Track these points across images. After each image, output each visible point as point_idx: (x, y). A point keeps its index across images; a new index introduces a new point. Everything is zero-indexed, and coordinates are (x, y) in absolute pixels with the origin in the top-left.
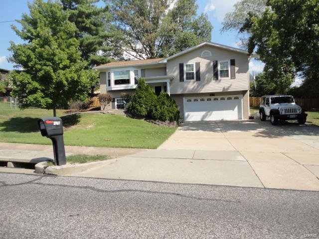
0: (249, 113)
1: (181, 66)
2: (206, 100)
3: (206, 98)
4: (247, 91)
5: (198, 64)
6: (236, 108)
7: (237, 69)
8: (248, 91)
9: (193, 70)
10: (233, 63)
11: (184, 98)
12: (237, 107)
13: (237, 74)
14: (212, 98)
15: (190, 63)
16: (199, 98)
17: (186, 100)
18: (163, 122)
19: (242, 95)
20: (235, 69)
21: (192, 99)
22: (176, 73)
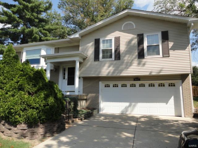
0: (193, 108)
1: (97, 42)
2: (128, 85)
3: (128, 83)
4: (187, 75)
5: (117, 40)
6: (172, 100)
7: (171, 44)
8: (190, 75)
9: (111, 46)
10: (165, 37)
11: (100, 82)
12: (173, 98)
13: (171, 52)
14: (137, 83)
15: (108, 38)
16: (120, 83)
17: (104, 85)
18: (12, 128)
19: (181, 81)
20: (168, 45)
21: (111, 84)
22: (90, 52)
